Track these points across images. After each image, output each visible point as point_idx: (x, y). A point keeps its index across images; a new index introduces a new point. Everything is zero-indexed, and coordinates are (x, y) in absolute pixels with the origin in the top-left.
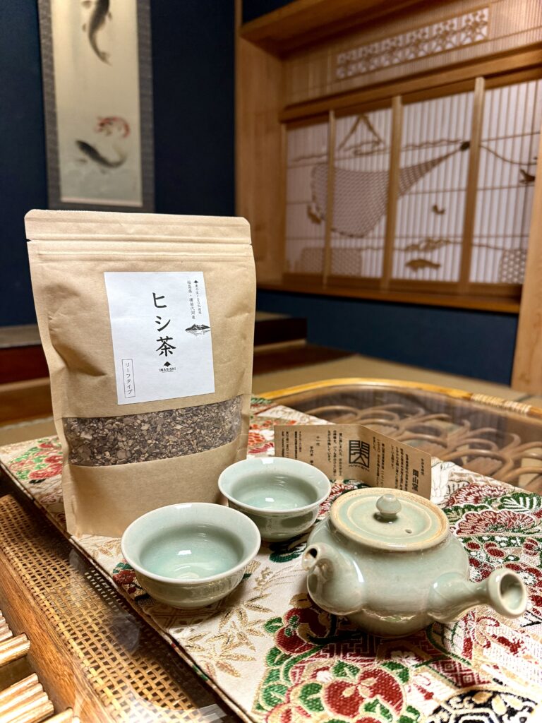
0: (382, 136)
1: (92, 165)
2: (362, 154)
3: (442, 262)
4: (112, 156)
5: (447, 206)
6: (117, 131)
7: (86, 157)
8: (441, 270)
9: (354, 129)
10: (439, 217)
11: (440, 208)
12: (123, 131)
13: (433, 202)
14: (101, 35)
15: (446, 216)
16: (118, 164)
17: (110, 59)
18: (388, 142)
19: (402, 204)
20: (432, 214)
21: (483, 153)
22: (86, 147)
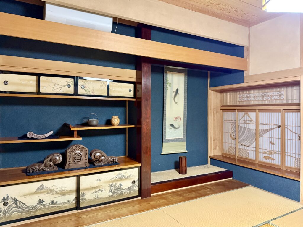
0: (253, 119)
1: (173, 129)
2: (247, 123)
3: (275, 158)
4: (177, 127)
5: (275, 142)
6: (178, 120)
7: (172, 127)
8: (275, 161)
9: (244, 116)
10: (273, 145)
11: (273, 143)
12: (180, 120)
13: (270, 141)
14: (176, 98)
15: (275, 145)
16: (178, 128)
17: (178, 103)
18: (255, 121)
19: (260, 139)
20: (271, 144)
21: (286, 129)
22: (172, 125)
